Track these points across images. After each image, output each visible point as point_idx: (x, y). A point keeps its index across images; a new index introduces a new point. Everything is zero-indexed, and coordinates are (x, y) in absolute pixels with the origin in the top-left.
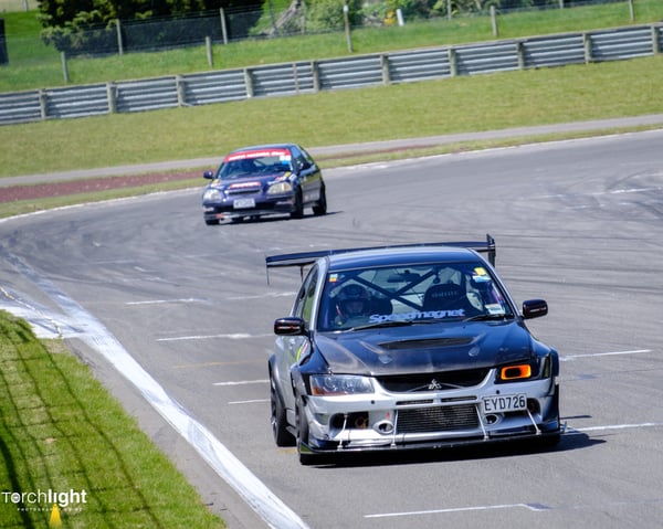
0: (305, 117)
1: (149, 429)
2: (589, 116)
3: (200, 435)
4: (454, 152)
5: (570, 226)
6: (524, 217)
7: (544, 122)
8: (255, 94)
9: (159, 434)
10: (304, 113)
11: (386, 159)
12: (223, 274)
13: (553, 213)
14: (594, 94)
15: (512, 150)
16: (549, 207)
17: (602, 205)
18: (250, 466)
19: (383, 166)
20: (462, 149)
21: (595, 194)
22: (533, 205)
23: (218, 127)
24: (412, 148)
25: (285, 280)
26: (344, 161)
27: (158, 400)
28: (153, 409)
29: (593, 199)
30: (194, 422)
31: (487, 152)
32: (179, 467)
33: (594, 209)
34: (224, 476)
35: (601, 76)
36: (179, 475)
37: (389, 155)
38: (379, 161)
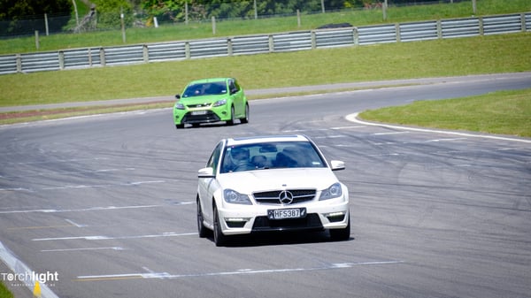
0: (95, 81)
2: (270, 86)
10: (95, 79)
11: (145, 109)
12: (41, 174)
14: (274, 72)
19: (142, 113)
23: (42, 87)
24: (160, 102)
25: (79, 179)
26: (119, 109)
30: (20, 262)
35: (279, 61)
36: (9, 293)
37: (146, 106)
38: (140, 109)
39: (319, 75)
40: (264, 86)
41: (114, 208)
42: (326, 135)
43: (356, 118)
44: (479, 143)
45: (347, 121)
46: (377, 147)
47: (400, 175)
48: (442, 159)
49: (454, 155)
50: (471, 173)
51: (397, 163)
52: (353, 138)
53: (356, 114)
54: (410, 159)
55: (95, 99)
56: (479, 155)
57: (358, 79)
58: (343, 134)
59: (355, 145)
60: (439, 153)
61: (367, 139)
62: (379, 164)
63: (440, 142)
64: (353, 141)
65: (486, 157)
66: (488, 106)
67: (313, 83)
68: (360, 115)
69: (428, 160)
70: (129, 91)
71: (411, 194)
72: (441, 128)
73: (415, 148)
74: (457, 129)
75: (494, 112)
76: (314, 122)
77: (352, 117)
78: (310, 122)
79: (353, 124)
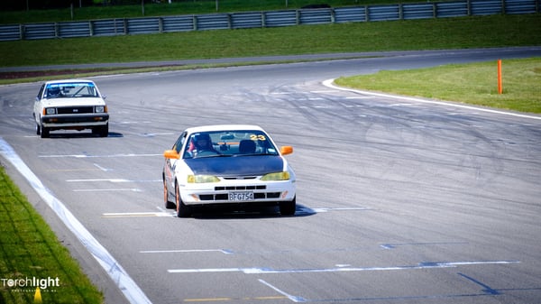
0: (118, 47)
1: (32, 202)
2: (262, 54)
3: (58, 206)
4: (193, 69)
5: (251, 110)
6: (227, 104)
7: (240, 55)
8: (94, 34)
9: (37, 205)
10: (118, 45)
11: (159, 71)
13: (241, 103)
14: (266, 43)
16: (240, 99)
17: (267, 100)
18: (83, 224)
19: (157, 74)
20: (198, 68)
21: (265, 94)
22: (232, 98)
23: (75, 50)
24: (171, 66)
26: (138, 70)
27: (37, 187)
28: (35, 192)
29: (262, 96)
30: (56, 199)
32: (48, 222)
33: (263, 101)
34: (70, 227)
35: (269, 34)
36: (47, 226)
37: (160, 69)
38: (155, 71)
39: (302, 46)
40: (256, 55)
41: (133, 155)
42: (307, 98)
43: (332, 84)
44: (432, 108)
45: (323, 86)
46: (348, 109)
47: (367, 134)
48: (402, 121)
49: (411, 118)
50: (425, 133)
51: (364, 123)
52: (330, 101)
53: (332, 80)
54: (375, 120)
55: (119, 61)
56: (432, 119)
57: (334, 51)
58: (321, 97)
59: (330, 107)
60: (399, 115)
61: (340, 101)
62: (350, 124)
63: (400, 107)
64: (329, 104)
65: (438, 121)
66: (440, 76)
67: (296, 53)
68: (335, 81)
69: (390, 122)
70: (147, 55)
71: (376, 151)
72: (401, 94)
73: (380, 111)
74: (414, 95)
75: (445, 82)
76: (298, 86)
77: (328, 83)
78: (294, 86)
79: (329, 88)
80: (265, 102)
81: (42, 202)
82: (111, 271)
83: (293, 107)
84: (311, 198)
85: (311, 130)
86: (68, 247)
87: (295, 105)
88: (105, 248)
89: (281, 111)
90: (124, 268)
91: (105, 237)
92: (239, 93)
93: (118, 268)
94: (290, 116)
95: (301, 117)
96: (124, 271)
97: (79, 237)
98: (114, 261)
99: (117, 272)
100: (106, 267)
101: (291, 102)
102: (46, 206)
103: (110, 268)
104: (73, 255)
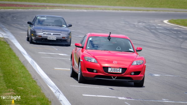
1: (21, 60)
3: (33, 63)
4: (103, 10)
5: (128, 30)
6: (117, 26)
7: (125, 6)
9: (24, 61)
15: (116, 11)
16: (124, 25)
17: (136, 26)
18: (44, 71)
19: (85, 11)
20: (105, 9)
21: (135, 24)
22: (120, 24)
24: (93, 7)
29: (134, 25)
30: (33, 60)
31: (111, 11)
32: (28, 69)
34: (38, 72)
36: (27, 71)
37: (87, 8)
38: (85, 9)
42: (155, 27)
43: (168, 22)
45: (164, 23)
46: (174, 33)
47: (182, 45)
51: (181, 40)
52: (166, 29)
53: (167, 21)
55: (68, 3)
57: (170, 7)
58: (162, 27)
61: (171, 30)
62: (175, 40)
76: (151, 21)
77: (166, 21)
78: (149, 21)
79: (166, 24)
80: (135, 27)
81: (26, 60)
82: (56, 92)
83: (148, 30)
84: (153, 70)
85: (156, 41)
86: (37, 81)
87: (150, 30)
88: (54, 83)
89: (142, 31)
90: (62, 92)
91: (54, 78)
92: (123, 23)
93: (59, 92)
94: (147, 34)
95: (152, 35)
96: (61, 93)
97: (42, 77)
98: (58, 88)
99: (59, 93)
100: (54, 91)
101: (147, 28)
102: (28, 62)
103: (55, 91)
104: (38, 84)
